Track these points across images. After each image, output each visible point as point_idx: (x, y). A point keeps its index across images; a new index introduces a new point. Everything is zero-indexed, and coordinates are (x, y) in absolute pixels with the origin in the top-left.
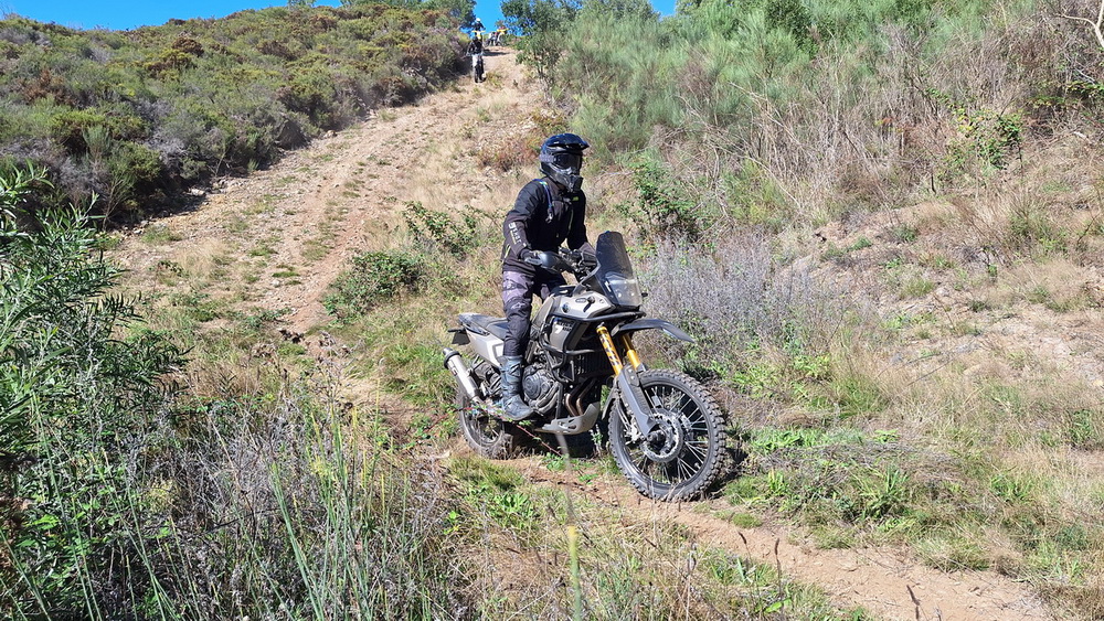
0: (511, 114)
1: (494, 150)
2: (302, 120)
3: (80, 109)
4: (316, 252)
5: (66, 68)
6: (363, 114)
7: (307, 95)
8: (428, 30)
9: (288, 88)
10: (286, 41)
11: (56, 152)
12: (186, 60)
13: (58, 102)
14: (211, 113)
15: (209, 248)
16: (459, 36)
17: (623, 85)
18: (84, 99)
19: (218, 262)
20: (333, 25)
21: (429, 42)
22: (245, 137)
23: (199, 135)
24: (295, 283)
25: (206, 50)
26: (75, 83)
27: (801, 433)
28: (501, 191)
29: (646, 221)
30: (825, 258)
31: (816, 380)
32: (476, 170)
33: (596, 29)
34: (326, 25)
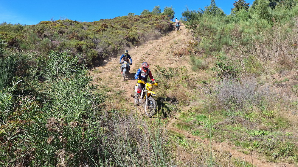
0: (183, 42)
1: (178, 51)
2: (130, 43)
3: (81, 41)
5: (78, 31)
6: (145, 42)
7: (132, 37)
8: (162, 20)
9: (127, 36)
10: (127, 24)
11: (75, 51)
12: (104, 29)
13: (76, 39)
14: (109, 42)
15: (108, 75)
16: (170, 22)
17: (215, 34)
18: (82, 39)
19: (110, 78)
20: (139, 20)
21: (163, 23)
22: (117, 48)
23: (107, 47)
24: (128, 84)
25: (109, 27)
26: (80, 35)
27: (264, 131)
28: (180, 62)
29: (220, 71)
30: (274, 84)
31: (269, 117)
32: (173, 57)
33: (207, 19)
34: (137, 20)
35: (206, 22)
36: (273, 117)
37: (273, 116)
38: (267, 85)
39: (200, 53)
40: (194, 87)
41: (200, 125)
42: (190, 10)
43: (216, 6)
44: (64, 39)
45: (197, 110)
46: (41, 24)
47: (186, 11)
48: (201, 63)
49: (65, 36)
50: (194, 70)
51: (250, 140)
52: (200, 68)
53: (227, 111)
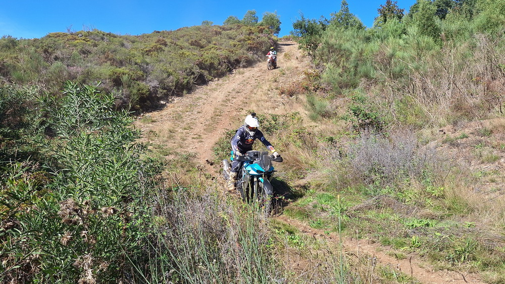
0: (295, 71)
1: (286, 87)
2: (206, 73)
3: (120, 68)
4: (210, 129)
5: (115, 51)
6: (230, 71)
7: (208, 63)
8: (260, 35)
9: (201, 60)
10: (200, 40)
11: (110, 85)
12: (160, 48)
13: (111, 65)
14: (170, 70)
15: (167, 126)
16: (273, 37)
17: (347, 59)
18: (121, 63)
19: (171, 132)
20: (220, 33)
21: (260, 40)
22: (182, 80)
23: (165, 79)
24: (201, 142)
25: (169, 44)
26: (118, 57)
27: (428, 221)
28: (289, 105)
29: (357, 121)
30: (444, 142)
31: (437, 198)
32: (278, 96)
33: (335, 34)
34: (217, 33)
35: (333, 39)
36: (443, 197)
37: (443, 195)
38: (432, 144)
39: (324, 90)
40: (314, 148)
41: (323, 210)
42: (307, 19)
43: (350, 12)
44: (89, 64)
45: (318, 186)
46: (50, 37)
47: (300, 19)
48: (325, 107)
49: (92, 59)
50: (313, 118)
51: (407, 235)
52: (323, 116)
53: (368, 187)
